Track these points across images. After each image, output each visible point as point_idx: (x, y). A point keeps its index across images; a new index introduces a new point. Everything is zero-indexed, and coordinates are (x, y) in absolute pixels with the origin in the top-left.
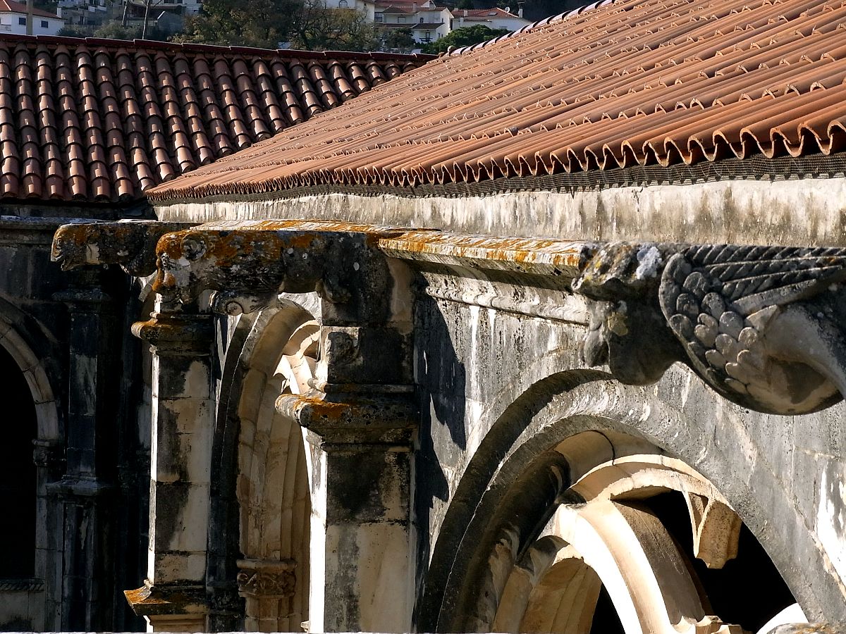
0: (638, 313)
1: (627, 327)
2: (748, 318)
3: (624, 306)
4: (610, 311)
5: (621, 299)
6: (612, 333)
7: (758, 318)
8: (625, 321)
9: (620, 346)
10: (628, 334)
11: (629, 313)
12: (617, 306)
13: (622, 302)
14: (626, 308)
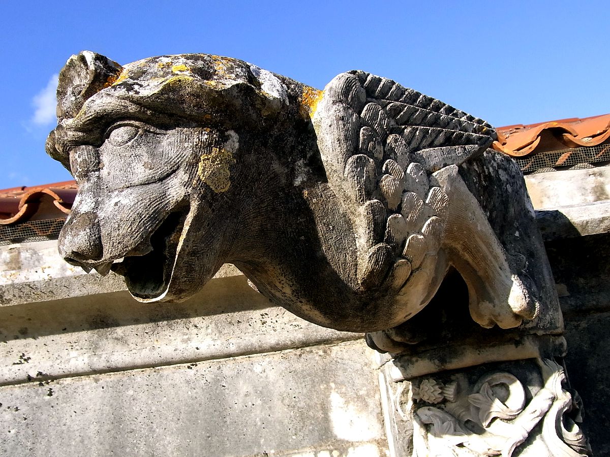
0: (252, 158)
1: (231, 178)
2: (434, 174)
3: (234, 141)
4: (210, 145)
5: (232, 129)
6: (206, 186)
7: (445, 176)
8: (231, 168)
9: (210, 210)
10: (229, 191)
11: (239, 155)
12: (224, 139)
13: (232, 133)
14: (237, 145)
